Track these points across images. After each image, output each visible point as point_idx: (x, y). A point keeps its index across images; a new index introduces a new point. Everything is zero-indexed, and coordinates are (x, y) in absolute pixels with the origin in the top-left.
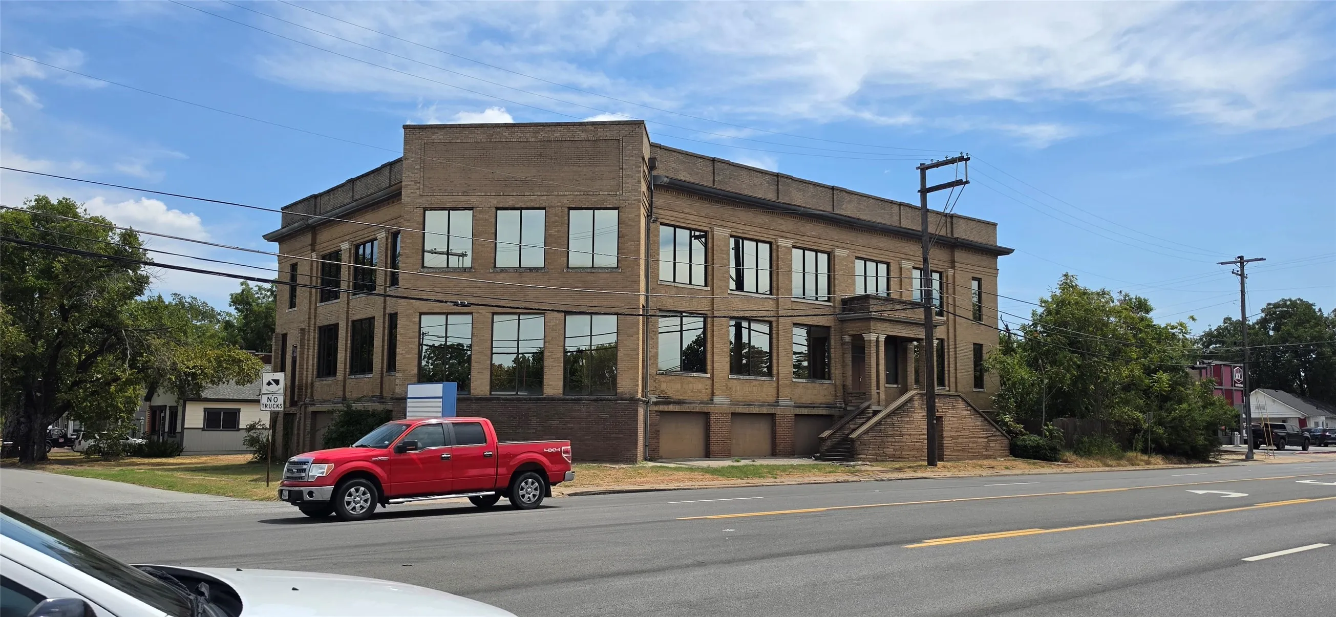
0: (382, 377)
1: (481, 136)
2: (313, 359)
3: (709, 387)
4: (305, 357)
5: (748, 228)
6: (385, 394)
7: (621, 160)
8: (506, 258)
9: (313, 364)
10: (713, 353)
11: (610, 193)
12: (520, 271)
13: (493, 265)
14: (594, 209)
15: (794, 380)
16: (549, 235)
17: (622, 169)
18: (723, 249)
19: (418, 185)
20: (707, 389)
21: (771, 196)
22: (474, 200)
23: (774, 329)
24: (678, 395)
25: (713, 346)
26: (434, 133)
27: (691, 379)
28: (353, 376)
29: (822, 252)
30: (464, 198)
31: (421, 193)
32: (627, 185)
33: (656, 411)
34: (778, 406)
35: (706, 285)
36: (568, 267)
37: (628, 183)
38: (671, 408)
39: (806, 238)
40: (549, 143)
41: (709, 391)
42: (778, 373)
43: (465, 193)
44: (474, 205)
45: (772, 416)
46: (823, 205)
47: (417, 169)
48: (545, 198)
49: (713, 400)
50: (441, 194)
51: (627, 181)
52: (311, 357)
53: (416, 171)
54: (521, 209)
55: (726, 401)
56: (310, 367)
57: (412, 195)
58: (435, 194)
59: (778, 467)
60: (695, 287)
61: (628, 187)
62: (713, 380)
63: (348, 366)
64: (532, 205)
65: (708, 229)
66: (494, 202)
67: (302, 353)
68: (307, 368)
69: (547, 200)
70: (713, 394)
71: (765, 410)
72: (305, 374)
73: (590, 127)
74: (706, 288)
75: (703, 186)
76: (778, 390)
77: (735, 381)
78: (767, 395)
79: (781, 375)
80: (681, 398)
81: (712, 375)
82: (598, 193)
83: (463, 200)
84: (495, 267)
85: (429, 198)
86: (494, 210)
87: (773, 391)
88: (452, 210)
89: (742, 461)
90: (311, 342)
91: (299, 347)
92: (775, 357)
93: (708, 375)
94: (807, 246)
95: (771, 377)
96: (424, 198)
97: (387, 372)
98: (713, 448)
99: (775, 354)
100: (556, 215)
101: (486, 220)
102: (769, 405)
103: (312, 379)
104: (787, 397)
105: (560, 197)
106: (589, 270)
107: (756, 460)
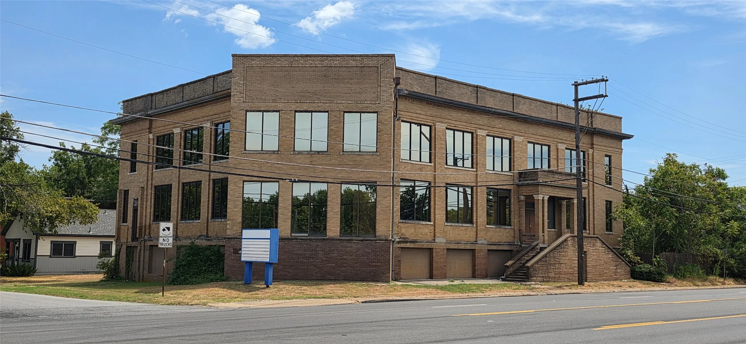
0: (207, 223)
1: (285, 63)
2: (151, 208)
3: (432, 231)
4: (145, 207)
5: (458, 123)
6: (210, 235)
7: (379, 80)
8: (302, 145)
9: (150, 212)
10: (435, 208)
11: (372, 102)
12: (311, 153)
13: (293, 149)
14: (361, 112)
15: (487, 226)
16: (331, 130)
17: (380, 86)
18: (442, 137)
19: (242, 95)
20: (431, 233)
21: (473, 101)
22: (280, 106)
23: (475, 191)
24: (412, 237)
25: (435, 203)
26: (253, 60)
27: (420, 226)
28: (184, 222)
29: (506, 138)
30: (273, 104)
31: (244, 100)
32: (384, 97)
33: (399, 248)
34: (477, 244)
35: (430, 162)
36: (343, 151)
37: (384, 96)
38: (408, 245)
39: (495, 129)
40: (331, 68)
41: (432, 234)
42: (477, 222)
43: (274, 101)
44: (280, 109)
45: (473, 250)
46: (507, 107)
47: (241, 84)
48: (328, 105)
49: (435, 240)
50: (258, 101)
51: (383, 94)
52: (149, 207)
53: (241, 85)
54: (312, 112)
55: (444, 240)
56: (148, 214)
57: (237, 101)
58: (253, 101)
59: (482, 285)
60: (424, 163)
61: (384, 99)
62: (435, 227)
63: (179, 215)
64: (320, 109)
65: (432, 124)
66: (294, 107)
67: (142, 204)
68: (146, 215)
69: (329, 106)
70: (435, 235)
71: (468, 247)
72: (144, 218)
73: (359, 58)
74: (430, 164)
75: (430, 95)
76: (477, 233)
77: (449, 227)
78: (469, 237)
79: (479, 223)
80: (414, 238)
81: (435, 223)
82: (364, 102)
83: (272, 105)
84: (294, 151)
85: (250, 104)
86: (294, 112)
87: (473, 234)
88: (265, 112)
89: (456, 281)
90: (149, 197)
91: (139, 200)
92: (475, 211)
93: (432, 223)
94: (496, 135)
95: (472, 224)
96: (246, 104)
97: (211, 219)
98: (435, 272)
99: (475, 209)
100: (336, 116)
101: (288, 119)
102: (471, 243)
103: (150, 223)
104: (483, 238)
105: (338, 105)
106: (357, 153)
107: (464, 281)
